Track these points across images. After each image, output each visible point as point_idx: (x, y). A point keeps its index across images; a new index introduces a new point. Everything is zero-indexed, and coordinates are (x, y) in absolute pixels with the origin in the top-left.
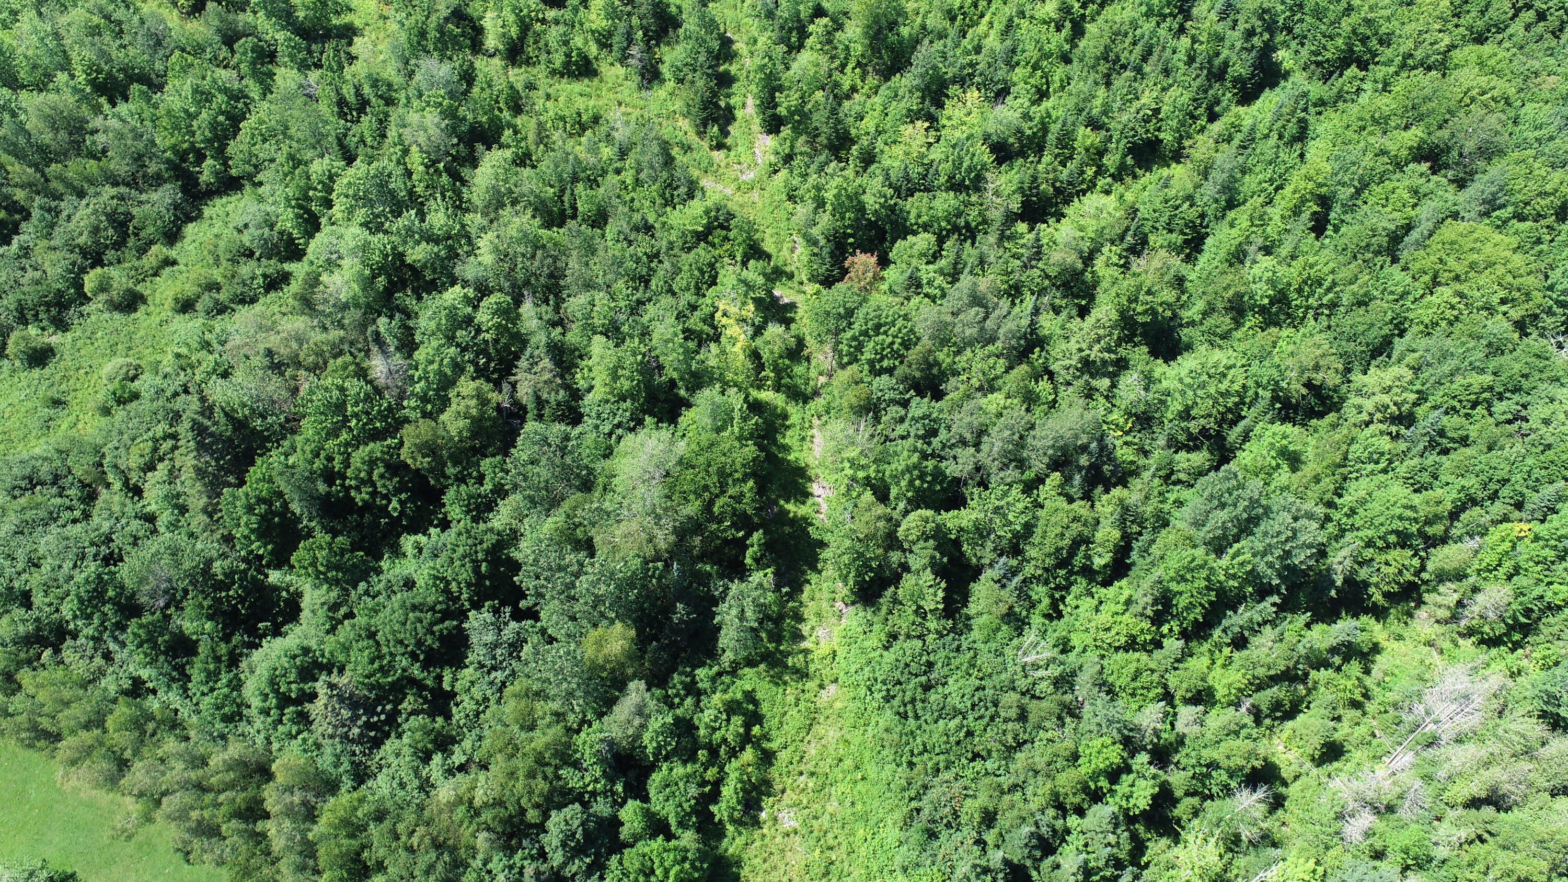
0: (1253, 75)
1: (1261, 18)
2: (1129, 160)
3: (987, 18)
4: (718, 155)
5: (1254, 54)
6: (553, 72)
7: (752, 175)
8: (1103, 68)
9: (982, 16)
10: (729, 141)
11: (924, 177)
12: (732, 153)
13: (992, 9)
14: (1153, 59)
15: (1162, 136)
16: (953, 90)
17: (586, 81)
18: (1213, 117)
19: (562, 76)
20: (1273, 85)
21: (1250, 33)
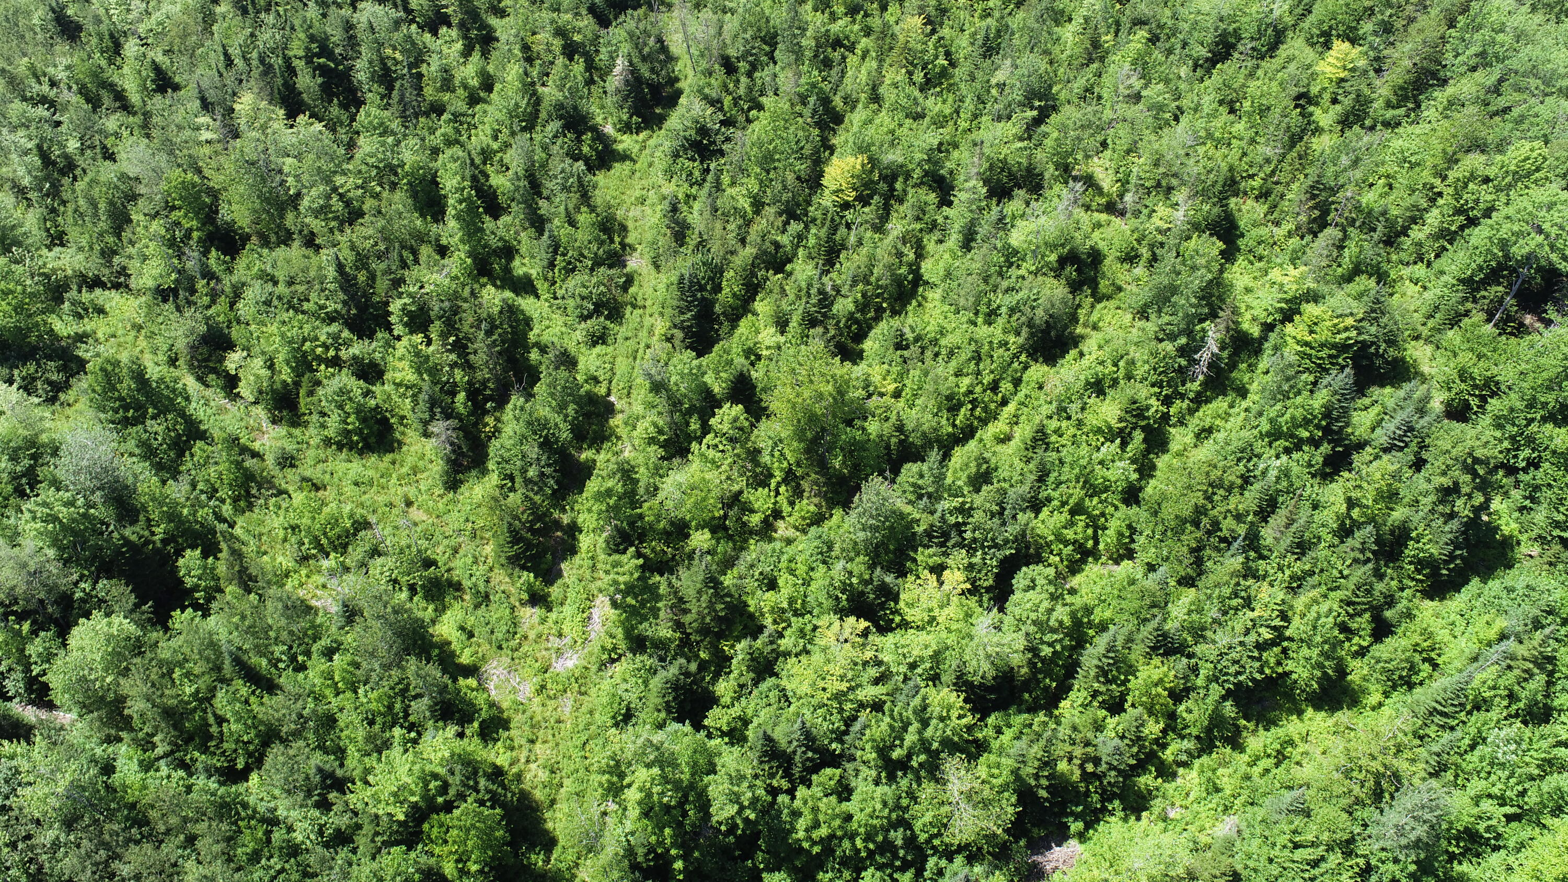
0: (1452, 557)
1: (1469, 469)
2: (1229, 708)
3: (1011, 408)
4: (530, 615)
5: (1454, 525)
6: (327, 442)
7: (570, 664)
8: (1191, 537)
9: (1004, 402)
10: (555, 591)
11: (840, 736)
12: (553, 616)
13: (1021, 395)
14: (1278, 520)
15: (1290, 666)
16: (925, 556)
17: (373, 458)
18: (1382, 630)
19: (340, 447)
20: (1486, 574)
21: (1448, 493)
